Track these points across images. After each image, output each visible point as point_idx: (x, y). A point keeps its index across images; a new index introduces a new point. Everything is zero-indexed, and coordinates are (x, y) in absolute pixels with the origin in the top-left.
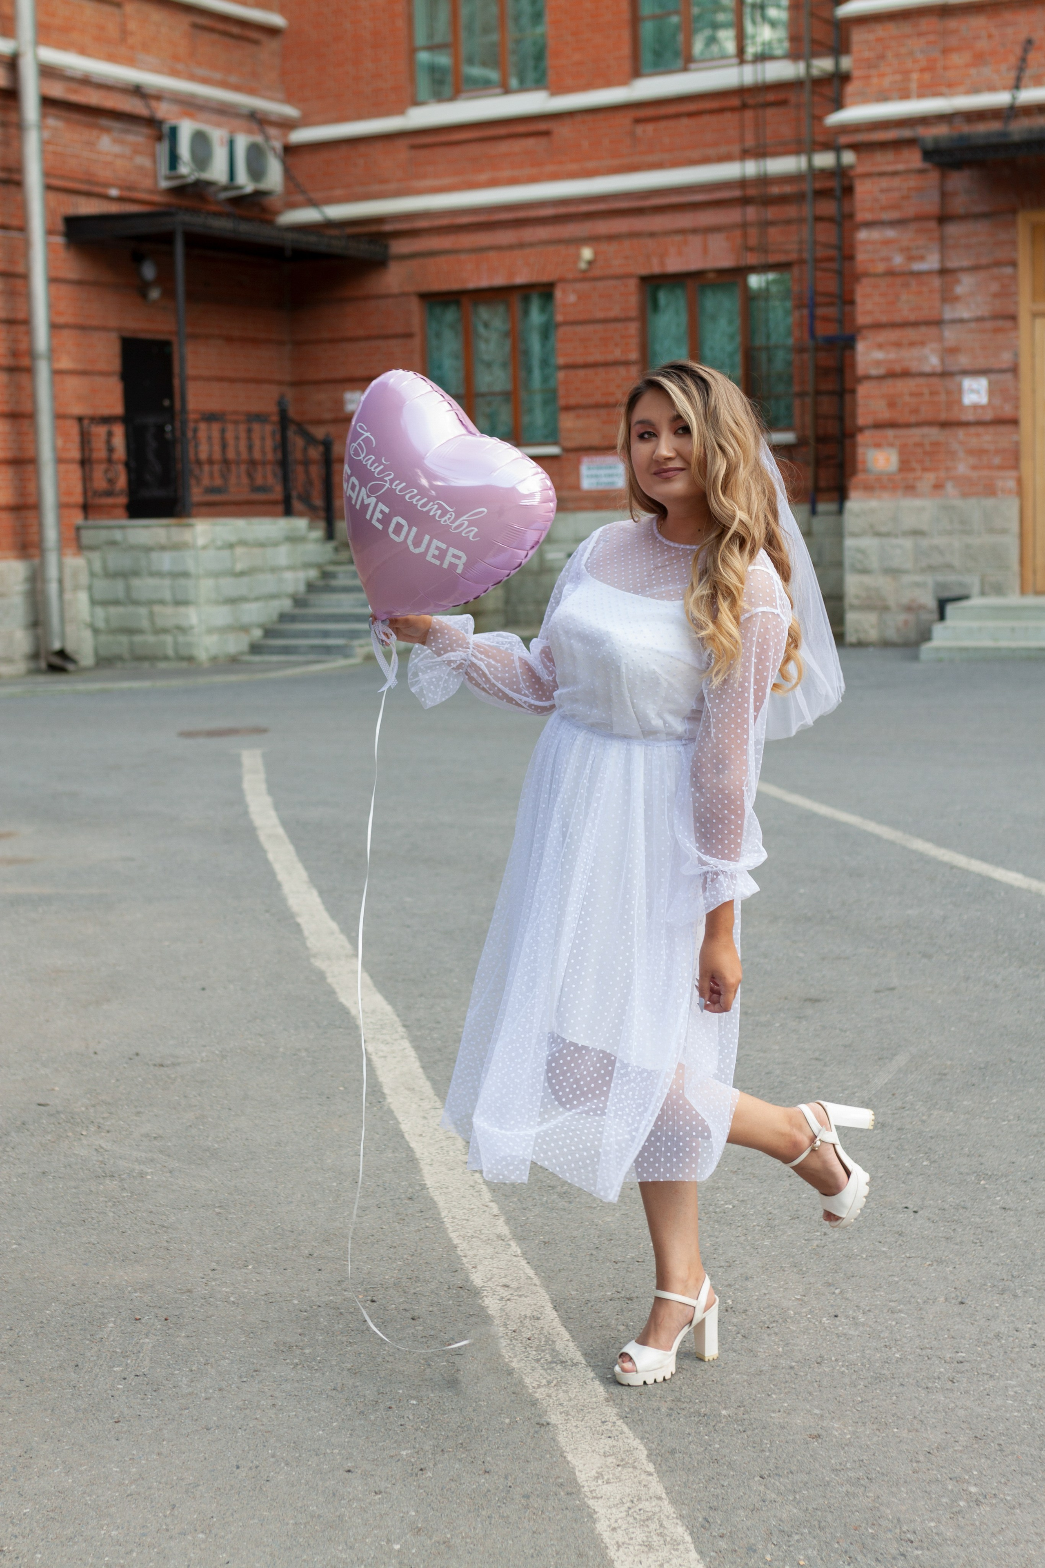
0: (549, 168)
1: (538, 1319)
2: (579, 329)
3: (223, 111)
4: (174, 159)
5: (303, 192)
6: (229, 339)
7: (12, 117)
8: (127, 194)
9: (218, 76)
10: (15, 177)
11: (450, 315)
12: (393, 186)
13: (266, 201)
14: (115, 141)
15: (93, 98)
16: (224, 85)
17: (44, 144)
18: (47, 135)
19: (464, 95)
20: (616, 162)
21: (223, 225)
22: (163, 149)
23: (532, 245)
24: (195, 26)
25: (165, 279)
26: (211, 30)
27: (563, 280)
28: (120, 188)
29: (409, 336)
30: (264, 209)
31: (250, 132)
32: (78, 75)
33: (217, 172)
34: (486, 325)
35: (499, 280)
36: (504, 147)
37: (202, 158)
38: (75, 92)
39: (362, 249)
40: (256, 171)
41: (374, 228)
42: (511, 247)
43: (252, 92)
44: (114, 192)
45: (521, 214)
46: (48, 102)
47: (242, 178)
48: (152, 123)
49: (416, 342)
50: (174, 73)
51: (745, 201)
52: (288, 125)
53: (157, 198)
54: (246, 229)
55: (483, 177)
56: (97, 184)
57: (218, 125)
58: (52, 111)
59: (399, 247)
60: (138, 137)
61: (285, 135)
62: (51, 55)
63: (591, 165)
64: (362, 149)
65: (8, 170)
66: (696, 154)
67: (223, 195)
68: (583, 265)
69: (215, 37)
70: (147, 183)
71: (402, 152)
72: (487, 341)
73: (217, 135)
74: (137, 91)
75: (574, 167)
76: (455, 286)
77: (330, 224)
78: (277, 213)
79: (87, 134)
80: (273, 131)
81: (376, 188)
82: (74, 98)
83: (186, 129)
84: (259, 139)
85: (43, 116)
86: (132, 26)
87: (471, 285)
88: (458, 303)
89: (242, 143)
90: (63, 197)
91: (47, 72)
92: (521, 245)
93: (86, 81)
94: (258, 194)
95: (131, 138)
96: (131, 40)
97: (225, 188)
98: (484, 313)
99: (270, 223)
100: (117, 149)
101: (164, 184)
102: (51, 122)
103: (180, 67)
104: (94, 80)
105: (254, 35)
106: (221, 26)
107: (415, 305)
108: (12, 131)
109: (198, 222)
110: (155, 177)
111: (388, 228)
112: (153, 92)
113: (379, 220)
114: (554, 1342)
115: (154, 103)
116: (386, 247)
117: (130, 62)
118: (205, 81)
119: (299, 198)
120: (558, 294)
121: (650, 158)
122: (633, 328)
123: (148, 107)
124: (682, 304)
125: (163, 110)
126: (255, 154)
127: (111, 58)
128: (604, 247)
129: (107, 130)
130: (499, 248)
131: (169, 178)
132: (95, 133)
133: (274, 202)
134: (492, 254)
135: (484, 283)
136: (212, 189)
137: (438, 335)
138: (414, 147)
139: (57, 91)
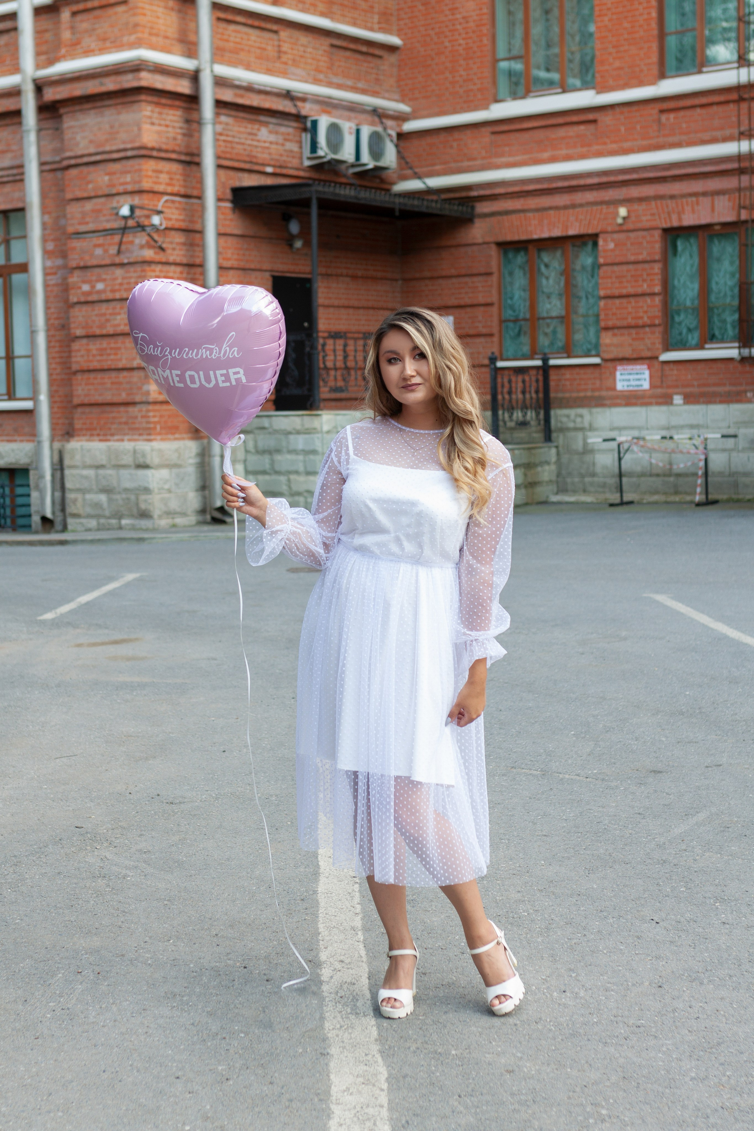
0: (595, 148)
1: (354, 984)
2: (616, 268)
3: (352, 108)
4: (314, 146)
5: (411, 168)
6: (354, 277)
7: (194, 116)
8: (278, 171)
9: (349, 83)
10: (196, 159)
11: (520, 259)
12: (479, 162)
13: (384, 174)
14: (270, 132)
15: (255, 101)
16: (354, 89)
17: (217, 135)
18: (219, 128)
19: (532, 94)
20: (645, 143)
21: (347, 193)
22: (306, 138)
23: (581, 205)
24: (333, 46)
25: (305, 233)
26: (345, 49)
27: (606, 232)
28: (274, 166)
29: (489, 274)
30: (382, 181)
31: (372, 124)
32: (244, 84)
33: (347, 153)
34: (547, 266)
35: (557, 232)
36: (562, 132)
37: (335, 144)
38: (242, 96)
39: (455, 210)
40: (376, 153)
41: (464, 194)
42: (565, 207)
43: (375, 94)
44: (269, 170)
45: (574, 183)
46: (219, 104)
47: (366, 157)
48: (299, 118)
49: (495, 278)
50: (316, 81)
51: (741, 171)
52: (402, 118)
53: (302, 174)
54: (365, 196)
55: (546, 155)
56: (257, 164)
57: (349, 119)
58: (223, 111)
59: (482, 208)
60: (289, 129)
61: (400, 126)
62: (223, 70)
63: (627, 145)
64: (456, 135)
65: (192, 154)
66: (706, 136)
67: (352, 171)
68: (620, 221)
69: (348, 54)
70: (295, 162)
71: (485, 136)
72: (547, 278)
73: (347, 127)
74: (288, 95)
75: (614, 146)
76: (524, 237)
77: (430, 191)
78: (394, 183)
79: (250, 127)
80: (389, 123)
81: (466, 164)
82: (240, 101)
83: (324, 122)
84: (379, 129)
85: (217, 114)
86: (285, 47)
87: (535, 237)
88: (526, 249)
89: (366, 132)
90: (231, 173)
91: (220, 82)
92: (573, 206)
93: (250, 89)
94: (377, 169)
95: (283, 129)
96: (284, 58)
97: (353, 166)
98: (546, 257)
99: (388, 190)
100: (272, 138)
101: (307, 163)
102: (223, 118)
103: (321, 76)
104: (256, 87)
105: (377, 52)
106: (352, 46)
107: (493, 251)
108: (195, 126)
109: (329, 191)
110: (301, 158)
111: (474, 193)
112: (300, 95)
113: (468, 188)
114: (357, 1000)
115: (299, 104)
116: (473, 208)
117: (284, 74)
118: (339, 87)
119: (409, 172)
120: (601, 242)
121: (671, 139)
122: (657, 268)
123: (295, 106)
124: (695, 249)
125: (306, 109)
126: (376, 139)
127: (269, 71)
128: (636, 206)
129: (266, 124)
130: (557, 208)
131: (309, 159)
132: (256, 126)
133: (390, 175)
134: (552, 212)
135: (545, 235)
136: (343, 167)
137: (511, 274)
138: (494, 133)
139: (228, 96)
